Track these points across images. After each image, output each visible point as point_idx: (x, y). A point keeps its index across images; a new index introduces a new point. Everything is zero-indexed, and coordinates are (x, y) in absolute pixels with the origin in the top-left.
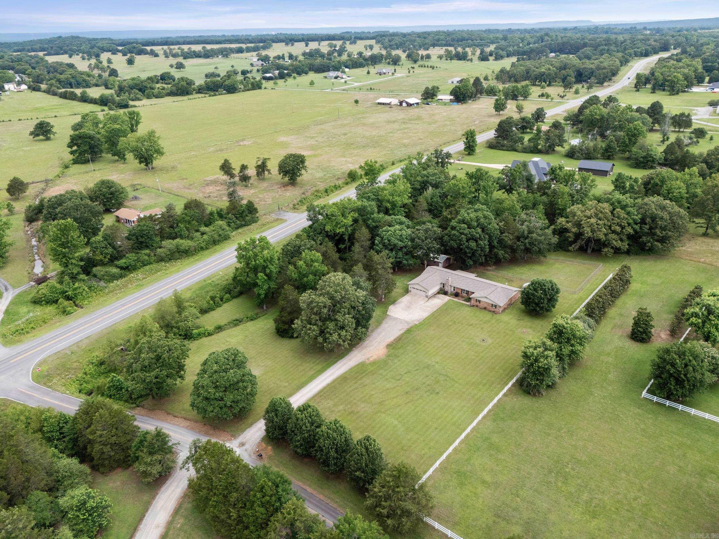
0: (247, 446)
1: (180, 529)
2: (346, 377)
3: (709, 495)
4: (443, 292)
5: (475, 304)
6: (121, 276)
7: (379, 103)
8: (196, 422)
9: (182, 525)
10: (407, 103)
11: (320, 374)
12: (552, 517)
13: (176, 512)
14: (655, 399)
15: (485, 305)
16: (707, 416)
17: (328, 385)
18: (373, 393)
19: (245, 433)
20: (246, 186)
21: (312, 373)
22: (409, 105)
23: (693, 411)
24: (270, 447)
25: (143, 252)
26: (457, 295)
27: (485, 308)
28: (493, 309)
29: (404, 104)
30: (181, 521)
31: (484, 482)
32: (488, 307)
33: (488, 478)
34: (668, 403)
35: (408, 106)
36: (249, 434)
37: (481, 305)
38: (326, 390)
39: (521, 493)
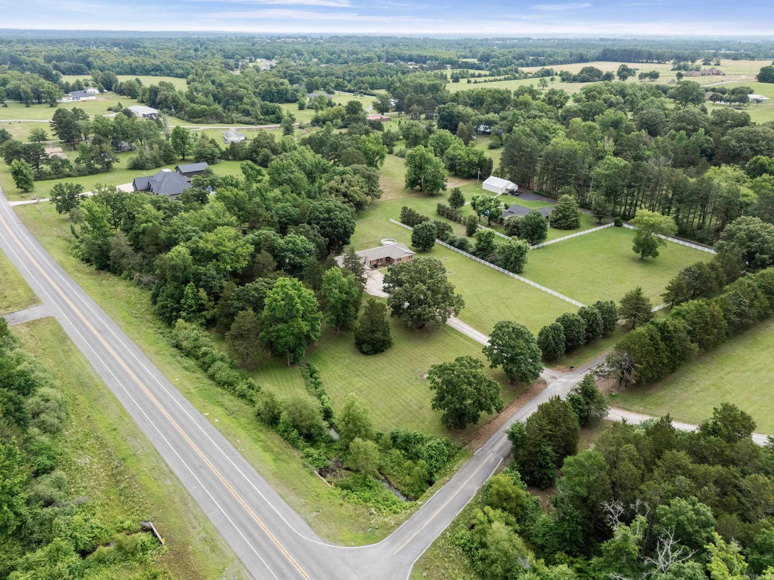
0: (556, 375)
24: (558, 366)
26: (376, 267)
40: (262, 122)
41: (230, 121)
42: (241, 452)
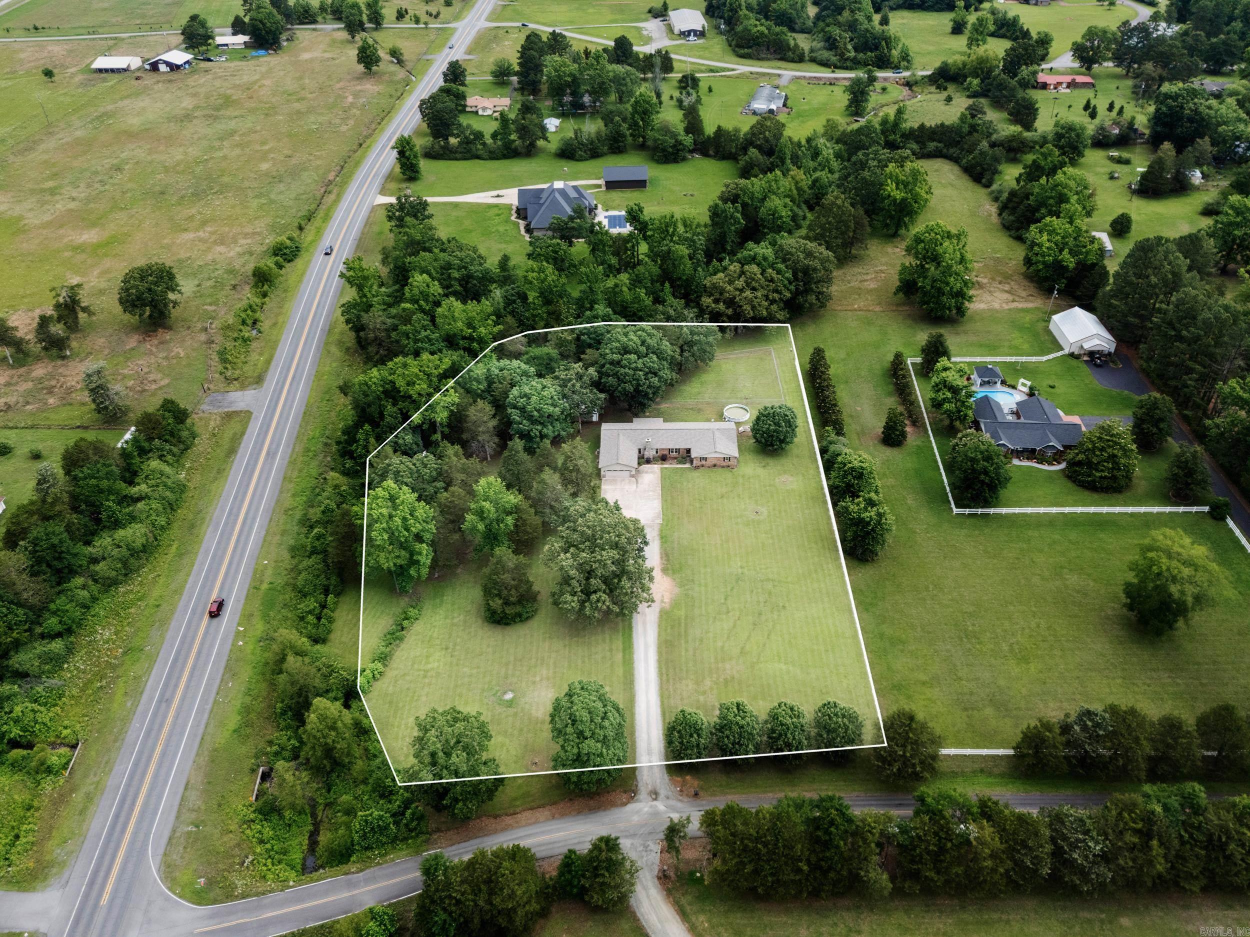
0: (663, 792)
1: (713, 927)
2: (666, 641)
3: (1078, 592)
4: (643, 460)
5: (699, 463)
6: (70, 650)
7: (100, 71)
8: (555, 803)
9: (709, 921)
10: (168, 64)
11: (631, 654)
12: (1002, 682)
13: (683, 914)
14: (967, 511)
15: (714, 462)
16: (1017, 510)
17: (659, 661)
18: (720, 644)
19: (639, 778)
20: (64, 358)
21: (619, 656)
22: (174, 67)
23: (1004, 510)
24: (688, 777)
25: (71, 585)
26: (664, 459)
27: (715, 466)
28: (727, 463)
29: (163, 68)
30: (702, 918)
31: (924, 683)
32: (718, 463)
33: (923, 677)
34: (980, 511)
35: (172, 70)
36: (645, 778)
37: (709, 463)
38: (664, 671)
39: (960, 674)
40: (849, 64)
41: (797, 59)
42: (215, 701)
